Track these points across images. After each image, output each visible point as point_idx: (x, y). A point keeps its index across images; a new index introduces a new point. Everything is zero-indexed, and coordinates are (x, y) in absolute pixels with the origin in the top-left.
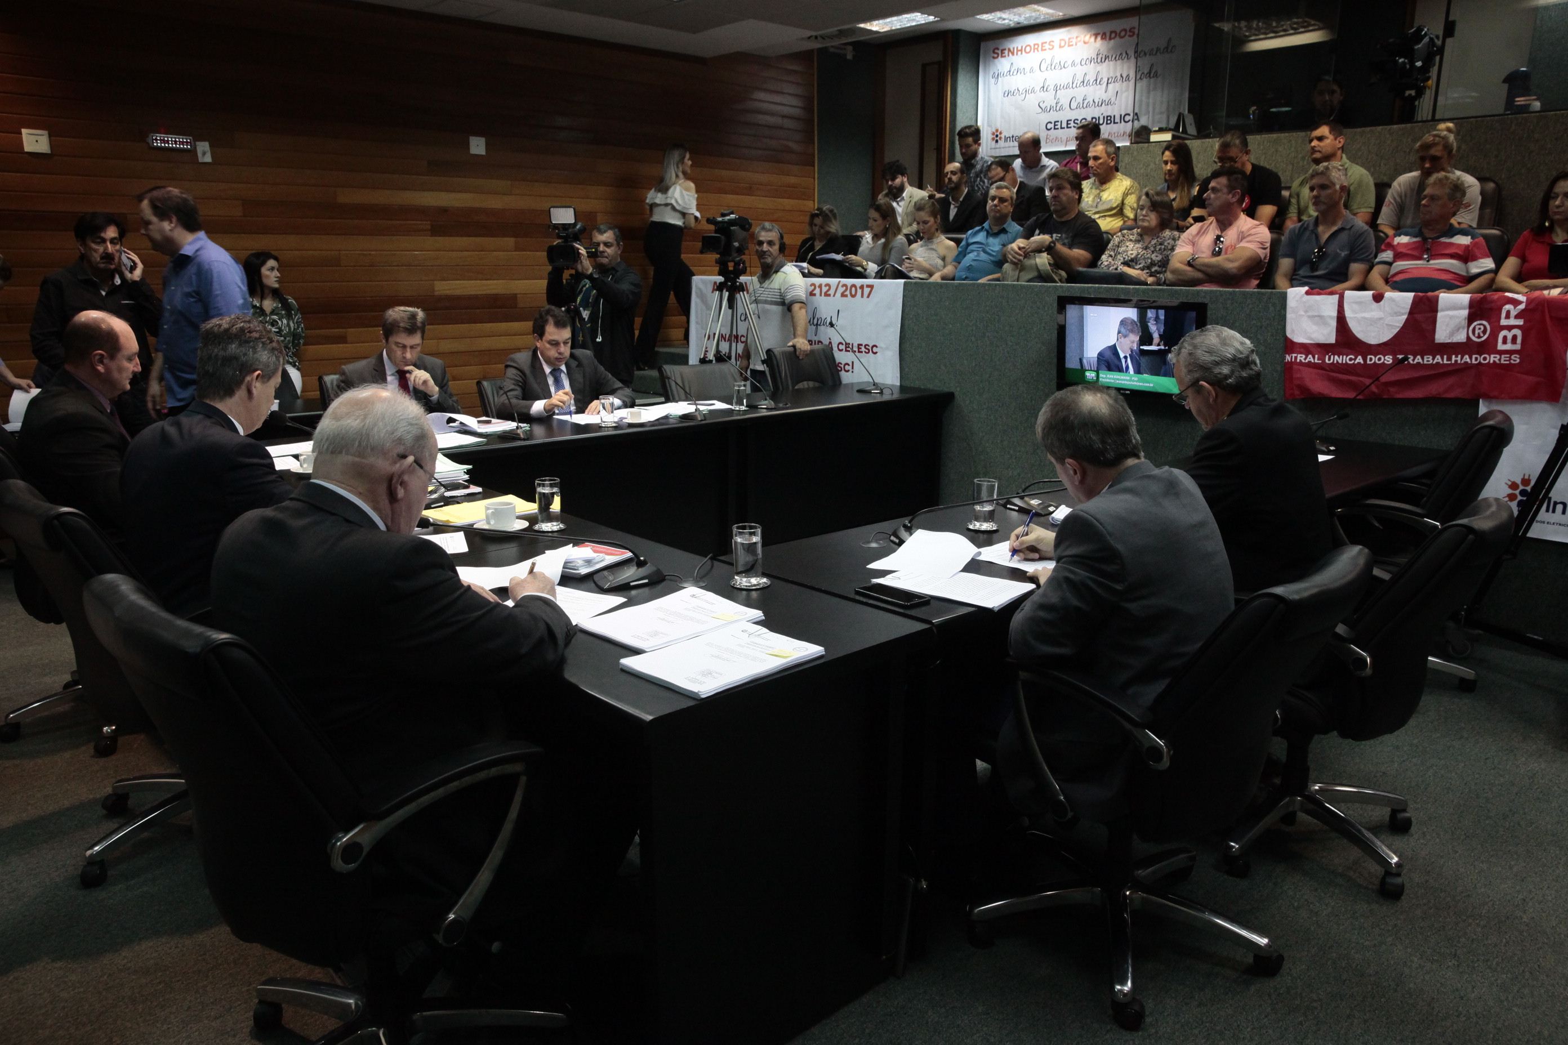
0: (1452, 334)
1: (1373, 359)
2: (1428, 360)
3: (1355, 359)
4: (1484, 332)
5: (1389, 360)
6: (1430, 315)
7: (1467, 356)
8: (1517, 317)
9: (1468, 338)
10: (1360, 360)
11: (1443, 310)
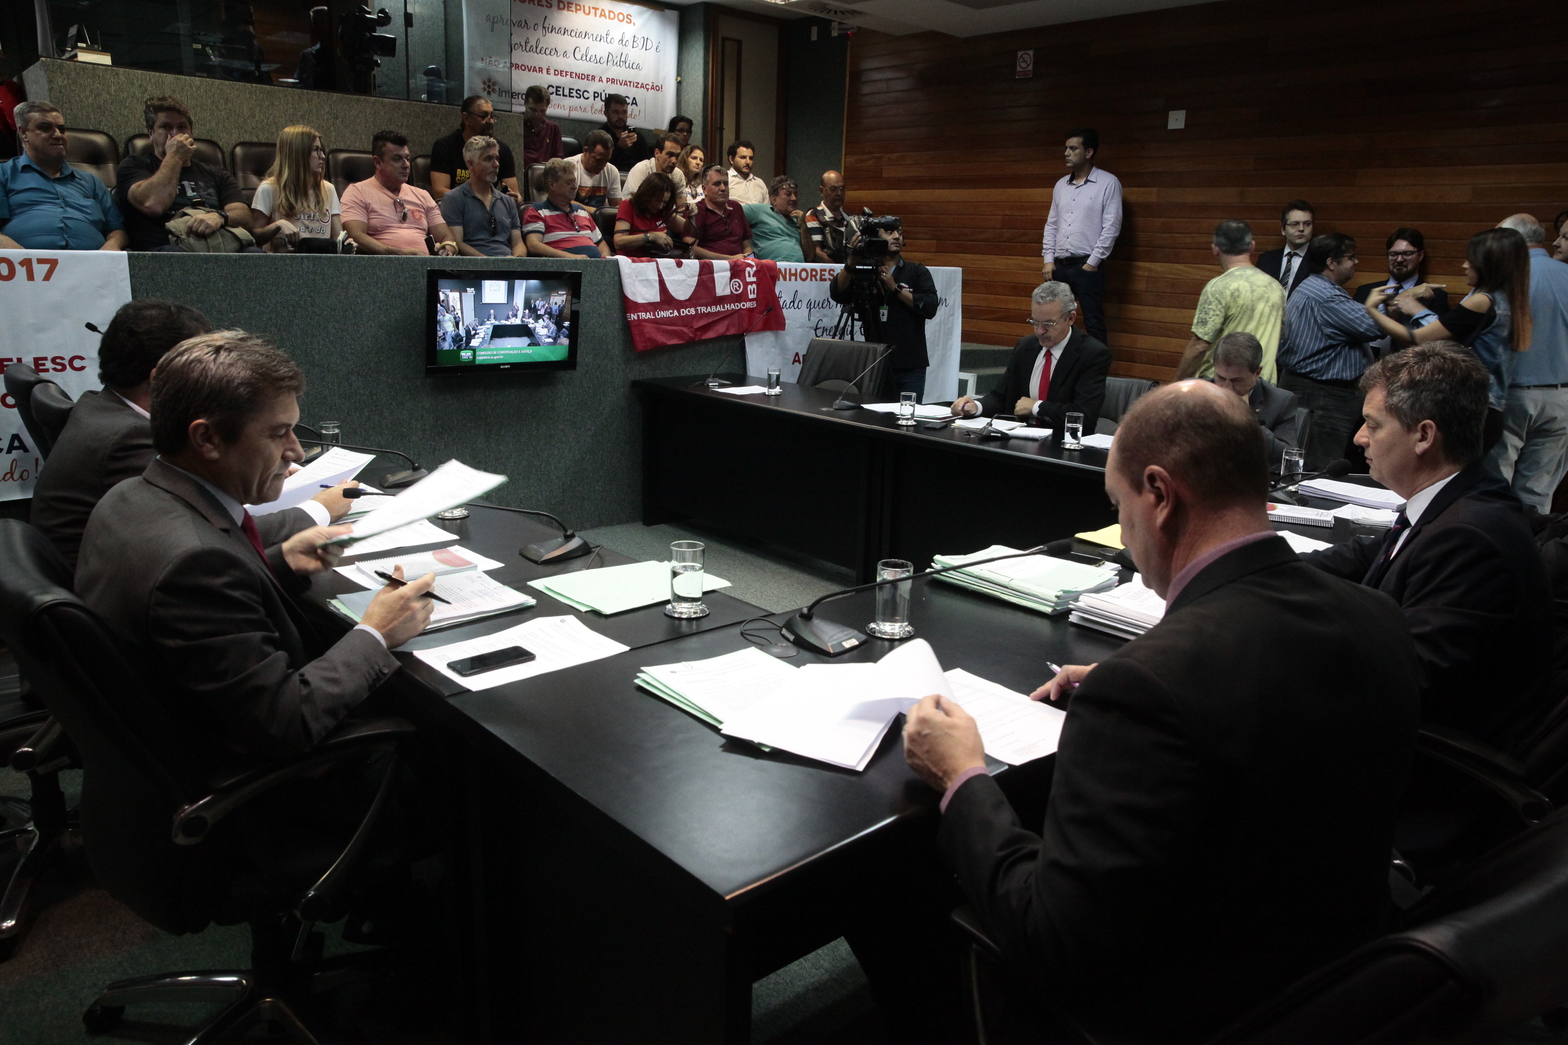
0: (724, 290)
1: (685, 312)
2: (714, 309)
3: (673, 313)
4: (739, 286)
5: (693, 311)
6: (709, 276)
7: (732, 305)
8: (753, 276)
9: (731, 292)
10: (676, 313)
11: (717, 272)
